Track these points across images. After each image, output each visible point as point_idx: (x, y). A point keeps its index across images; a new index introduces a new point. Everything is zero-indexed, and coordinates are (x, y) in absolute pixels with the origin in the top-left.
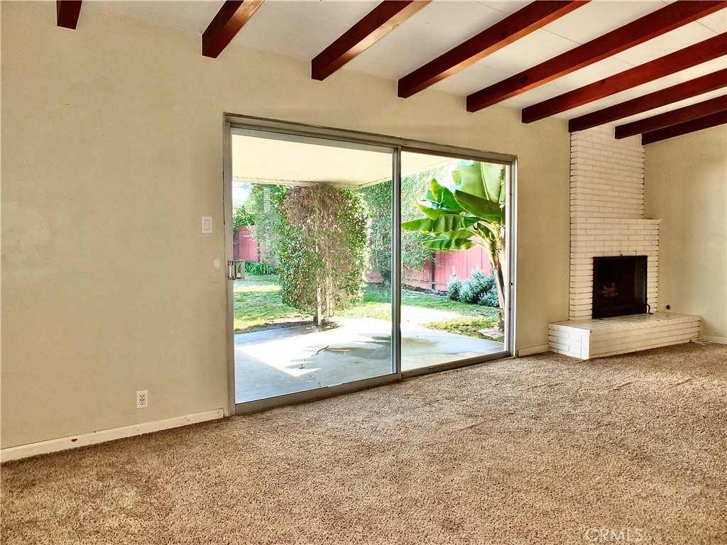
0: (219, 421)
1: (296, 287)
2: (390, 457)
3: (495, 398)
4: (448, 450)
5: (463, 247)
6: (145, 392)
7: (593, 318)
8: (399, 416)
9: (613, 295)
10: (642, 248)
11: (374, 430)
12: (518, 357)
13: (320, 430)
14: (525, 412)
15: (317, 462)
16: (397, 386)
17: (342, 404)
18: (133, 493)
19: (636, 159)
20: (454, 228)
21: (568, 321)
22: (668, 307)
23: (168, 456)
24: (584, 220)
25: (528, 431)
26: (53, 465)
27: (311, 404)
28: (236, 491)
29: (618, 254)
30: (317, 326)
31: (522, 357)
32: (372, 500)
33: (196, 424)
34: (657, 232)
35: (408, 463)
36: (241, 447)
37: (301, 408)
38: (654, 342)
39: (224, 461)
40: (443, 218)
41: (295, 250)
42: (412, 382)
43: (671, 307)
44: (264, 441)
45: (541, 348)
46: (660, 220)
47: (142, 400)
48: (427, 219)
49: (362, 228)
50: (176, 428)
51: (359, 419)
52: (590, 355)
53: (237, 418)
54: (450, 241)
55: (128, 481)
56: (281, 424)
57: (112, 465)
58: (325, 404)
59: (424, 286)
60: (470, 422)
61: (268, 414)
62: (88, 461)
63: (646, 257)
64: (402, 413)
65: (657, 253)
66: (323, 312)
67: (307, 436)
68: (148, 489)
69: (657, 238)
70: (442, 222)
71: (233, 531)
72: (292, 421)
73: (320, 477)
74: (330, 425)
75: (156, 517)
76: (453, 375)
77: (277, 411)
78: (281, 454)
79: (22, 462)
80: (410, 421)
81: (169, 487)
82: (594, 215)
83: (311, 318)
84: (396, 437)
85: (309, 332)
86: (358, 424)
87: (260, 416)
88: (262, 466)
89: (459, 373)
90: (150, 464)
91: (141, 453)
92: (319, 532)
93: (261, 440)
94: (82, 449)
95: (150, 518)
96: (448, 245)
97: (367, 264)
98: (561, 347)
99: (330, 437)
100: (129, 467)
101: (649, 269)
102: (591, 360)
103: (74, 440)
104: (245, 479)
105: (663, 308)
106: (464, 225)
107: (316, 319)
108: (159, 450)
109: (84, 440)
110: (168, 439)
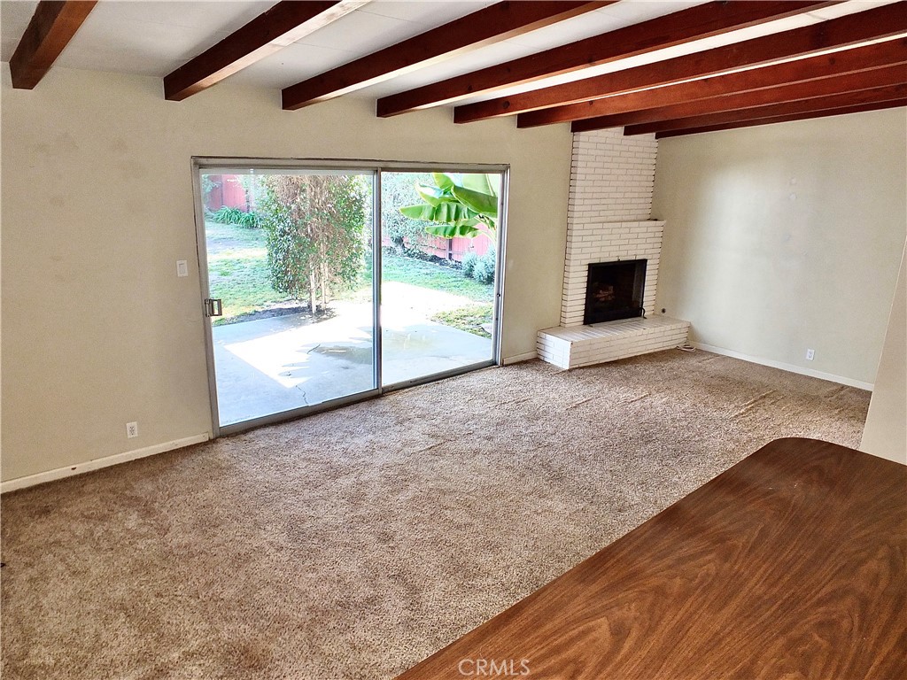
0: (205, 444)
1: (286, 274)
2: (353, 479)
3: (462, 415)
4: (403, 472)
5: (469, 235)
6: (135, 424)
7: (584, 324)
8: (370, 437)
9: (610, 298)
10: (642, 252)
11: (345, 451)
12: (503, 365)
13: (297, 452)
14: (482, 433)
15: (290, 485)
16: (377, 401)
17: (321, 423)
18: (135, 516)
19: (647, 156)
20: (457, 218)
21: (559, 327)
22: (664, 311)
23: (160, 480)
24: (580, 226)
25: (476, 452)
26: (58, 492)
27: (292, 423)
28: (221, 512)
29: (616, 259)
30: (311, 314)
31: (507, 366)
32: (329, 518)
33: (183, 448)
34: (661, 234)
35: (365, 484)
36: (225, 471)
37: (282, 428)
38: (639, 349)
39: (210, 484)
40: (446, 207)
41: (284, 233)
42: (391, 397)
43: (667, 311)
44: (246, 465)
45: (529, 356)
46: (665, 222)
47: (132, 430)
48: (429, 207)
49: (360, 208)
50: (165, 453)
51: (334, 440)
52: (570, 365)
53: (221, 440)
54: (455, 227)
55: (129, 506)
56: (262, 446)
57: (112, 491)
58: (305, 424)
59: (440, 255)
60: (432, 442)
61: (251, 435)
62: (89, 487)
63: (646, 261)
64: (374, 433)
65: (658, 256)
66: (317, 299)
67: (284, 458)
68: (148, 512)
69: (660, 240)
70: (445, 210)
71: (218, 545)
72: (273, 442)
73: (291, 499)
74: (307, 446)
75: (157, 536)
76: (432, 387)
77: (258, 432)
78: (260, 477)
79: (30, 490)
80: (379, 442)
81: (165, 511)
82: (593, 220)
83: (304, 304)
84: (362, 460)
85: (301, 323)
86: (332, 446)
87: (243, 437)
88: (244, 489)
89: (440, 386)
90: (145, 488)
91: (136, 479)
92: (284, 544)
93: (243, 463)
94: (81, 476)
95: (152, 537)
96: (453, 233)
97: (365, 247)
98: (546, 354)
99: (304, 459)
100: (127, 492)
101: (647, 273)
102: (570, 370)
103: (73, 469)
104: (229, 501)
105: (659, 311)
106: (467, 216)
107: (310, 306)
108: (152, 475)
109: (83, 468)
110: (159, 463)
